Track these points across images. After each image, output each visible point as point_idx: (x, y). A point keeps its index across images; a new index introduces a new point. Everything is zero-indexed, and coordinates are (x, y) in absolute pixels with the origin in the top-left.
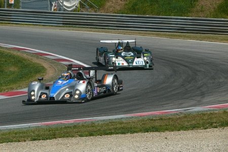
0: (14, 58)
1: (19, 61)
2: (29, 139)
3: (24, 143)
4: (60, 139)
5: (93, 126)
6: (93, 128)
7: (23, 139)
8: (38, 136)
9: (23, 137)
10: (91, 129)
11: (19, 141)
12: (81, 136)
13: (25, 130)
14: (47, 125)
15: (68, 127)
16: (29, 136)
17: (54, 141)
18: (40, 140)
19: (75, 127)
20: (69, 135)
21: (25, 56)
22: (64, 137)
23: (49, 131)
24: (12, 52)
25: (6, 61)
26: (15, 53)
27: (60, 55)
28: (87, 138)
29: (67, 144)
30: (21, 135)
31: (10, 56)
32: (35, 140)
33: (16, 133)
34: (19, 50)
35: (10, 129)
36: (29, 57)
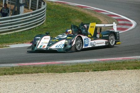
0: (79, 13)
1: (82, 15)
2: (91, 70)
3: (87, 73)
4: (113, 71)
5: (136, 63)
6: (136, 64)
7: (87, 70)
8: (98, 68)
9: (87, 69)
10: (135, 64)
11: (84, 71)
12: (128, 69)
13: (88, 64)
14: (104, 61)
15: (119, 63)
16: (91, 68)
17: (109, 72)
18: (99, 71)
19: (123, 62)
20: (120, 68)
21: (86, 12)
22: (116, 69)
23: (106, 65)
24: (77, 9)
25: (73, 15)
26: (80, 10)
27: (111, 12)
28: (132, 70)
29: (118, 74)
30: (85, 67)
31: (76, 11)
32: (95, 71)
33: (82, 66)
34: (82, 7)
35: (78, 63)
36: (90, 13)
